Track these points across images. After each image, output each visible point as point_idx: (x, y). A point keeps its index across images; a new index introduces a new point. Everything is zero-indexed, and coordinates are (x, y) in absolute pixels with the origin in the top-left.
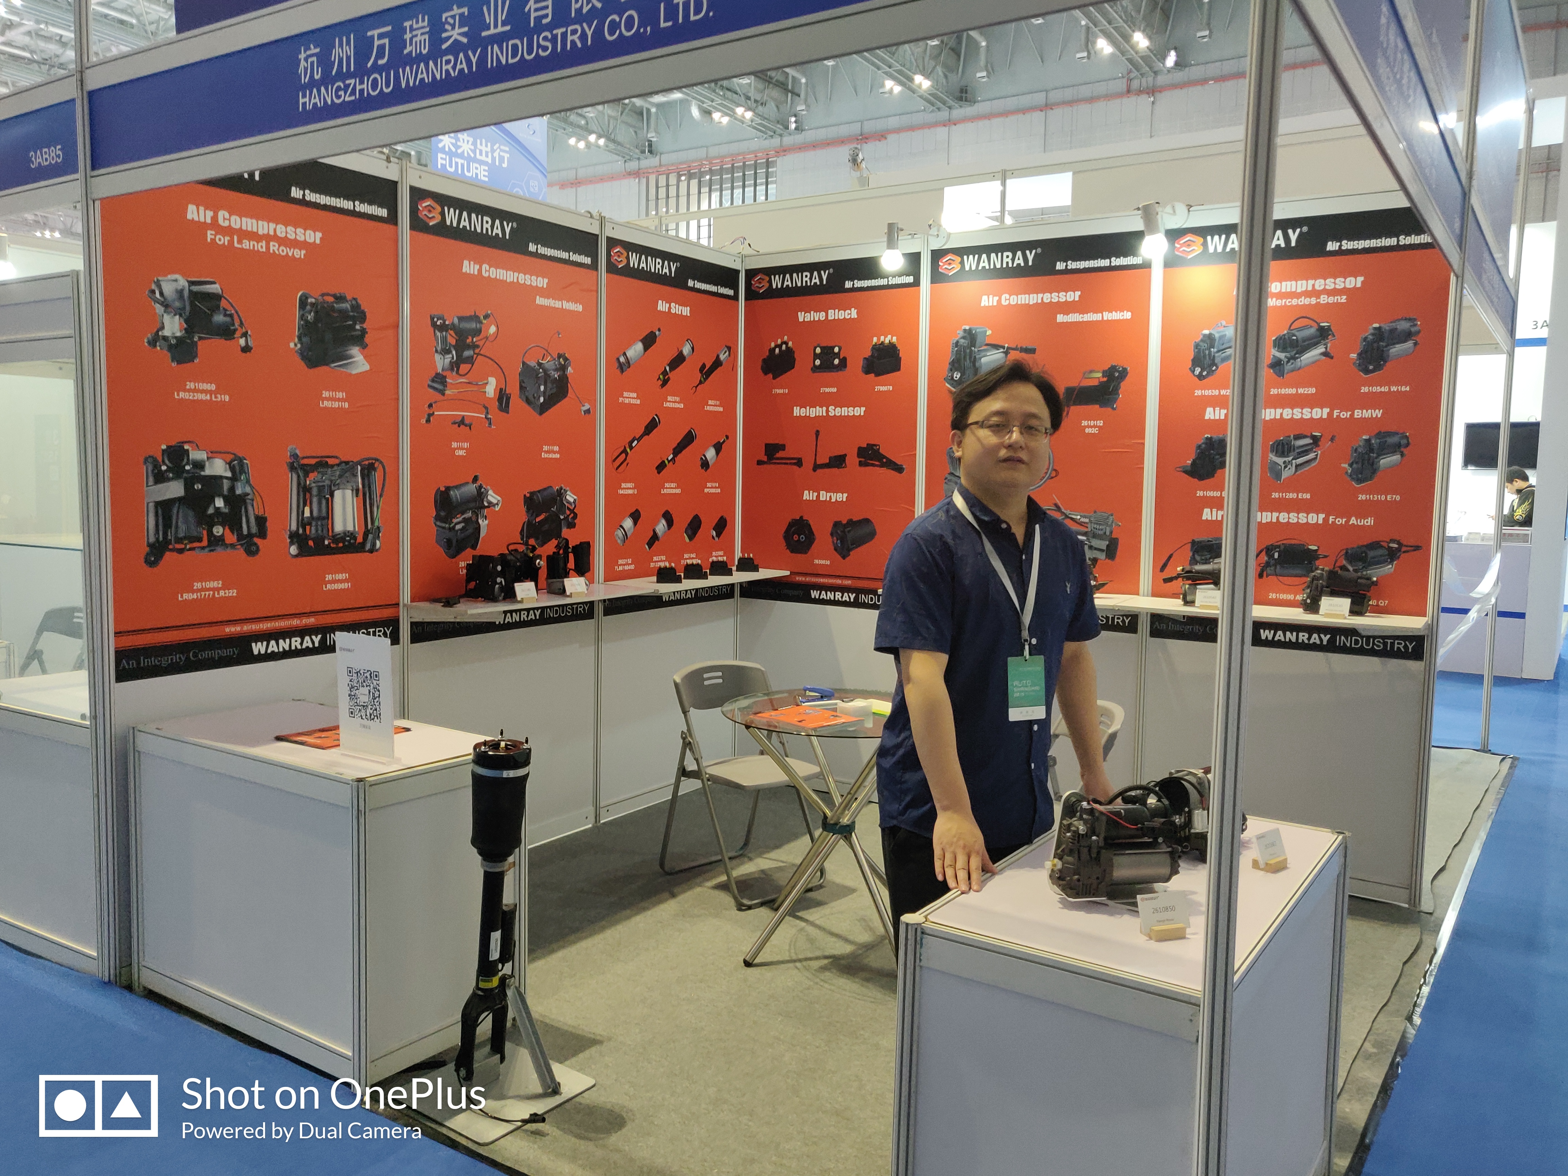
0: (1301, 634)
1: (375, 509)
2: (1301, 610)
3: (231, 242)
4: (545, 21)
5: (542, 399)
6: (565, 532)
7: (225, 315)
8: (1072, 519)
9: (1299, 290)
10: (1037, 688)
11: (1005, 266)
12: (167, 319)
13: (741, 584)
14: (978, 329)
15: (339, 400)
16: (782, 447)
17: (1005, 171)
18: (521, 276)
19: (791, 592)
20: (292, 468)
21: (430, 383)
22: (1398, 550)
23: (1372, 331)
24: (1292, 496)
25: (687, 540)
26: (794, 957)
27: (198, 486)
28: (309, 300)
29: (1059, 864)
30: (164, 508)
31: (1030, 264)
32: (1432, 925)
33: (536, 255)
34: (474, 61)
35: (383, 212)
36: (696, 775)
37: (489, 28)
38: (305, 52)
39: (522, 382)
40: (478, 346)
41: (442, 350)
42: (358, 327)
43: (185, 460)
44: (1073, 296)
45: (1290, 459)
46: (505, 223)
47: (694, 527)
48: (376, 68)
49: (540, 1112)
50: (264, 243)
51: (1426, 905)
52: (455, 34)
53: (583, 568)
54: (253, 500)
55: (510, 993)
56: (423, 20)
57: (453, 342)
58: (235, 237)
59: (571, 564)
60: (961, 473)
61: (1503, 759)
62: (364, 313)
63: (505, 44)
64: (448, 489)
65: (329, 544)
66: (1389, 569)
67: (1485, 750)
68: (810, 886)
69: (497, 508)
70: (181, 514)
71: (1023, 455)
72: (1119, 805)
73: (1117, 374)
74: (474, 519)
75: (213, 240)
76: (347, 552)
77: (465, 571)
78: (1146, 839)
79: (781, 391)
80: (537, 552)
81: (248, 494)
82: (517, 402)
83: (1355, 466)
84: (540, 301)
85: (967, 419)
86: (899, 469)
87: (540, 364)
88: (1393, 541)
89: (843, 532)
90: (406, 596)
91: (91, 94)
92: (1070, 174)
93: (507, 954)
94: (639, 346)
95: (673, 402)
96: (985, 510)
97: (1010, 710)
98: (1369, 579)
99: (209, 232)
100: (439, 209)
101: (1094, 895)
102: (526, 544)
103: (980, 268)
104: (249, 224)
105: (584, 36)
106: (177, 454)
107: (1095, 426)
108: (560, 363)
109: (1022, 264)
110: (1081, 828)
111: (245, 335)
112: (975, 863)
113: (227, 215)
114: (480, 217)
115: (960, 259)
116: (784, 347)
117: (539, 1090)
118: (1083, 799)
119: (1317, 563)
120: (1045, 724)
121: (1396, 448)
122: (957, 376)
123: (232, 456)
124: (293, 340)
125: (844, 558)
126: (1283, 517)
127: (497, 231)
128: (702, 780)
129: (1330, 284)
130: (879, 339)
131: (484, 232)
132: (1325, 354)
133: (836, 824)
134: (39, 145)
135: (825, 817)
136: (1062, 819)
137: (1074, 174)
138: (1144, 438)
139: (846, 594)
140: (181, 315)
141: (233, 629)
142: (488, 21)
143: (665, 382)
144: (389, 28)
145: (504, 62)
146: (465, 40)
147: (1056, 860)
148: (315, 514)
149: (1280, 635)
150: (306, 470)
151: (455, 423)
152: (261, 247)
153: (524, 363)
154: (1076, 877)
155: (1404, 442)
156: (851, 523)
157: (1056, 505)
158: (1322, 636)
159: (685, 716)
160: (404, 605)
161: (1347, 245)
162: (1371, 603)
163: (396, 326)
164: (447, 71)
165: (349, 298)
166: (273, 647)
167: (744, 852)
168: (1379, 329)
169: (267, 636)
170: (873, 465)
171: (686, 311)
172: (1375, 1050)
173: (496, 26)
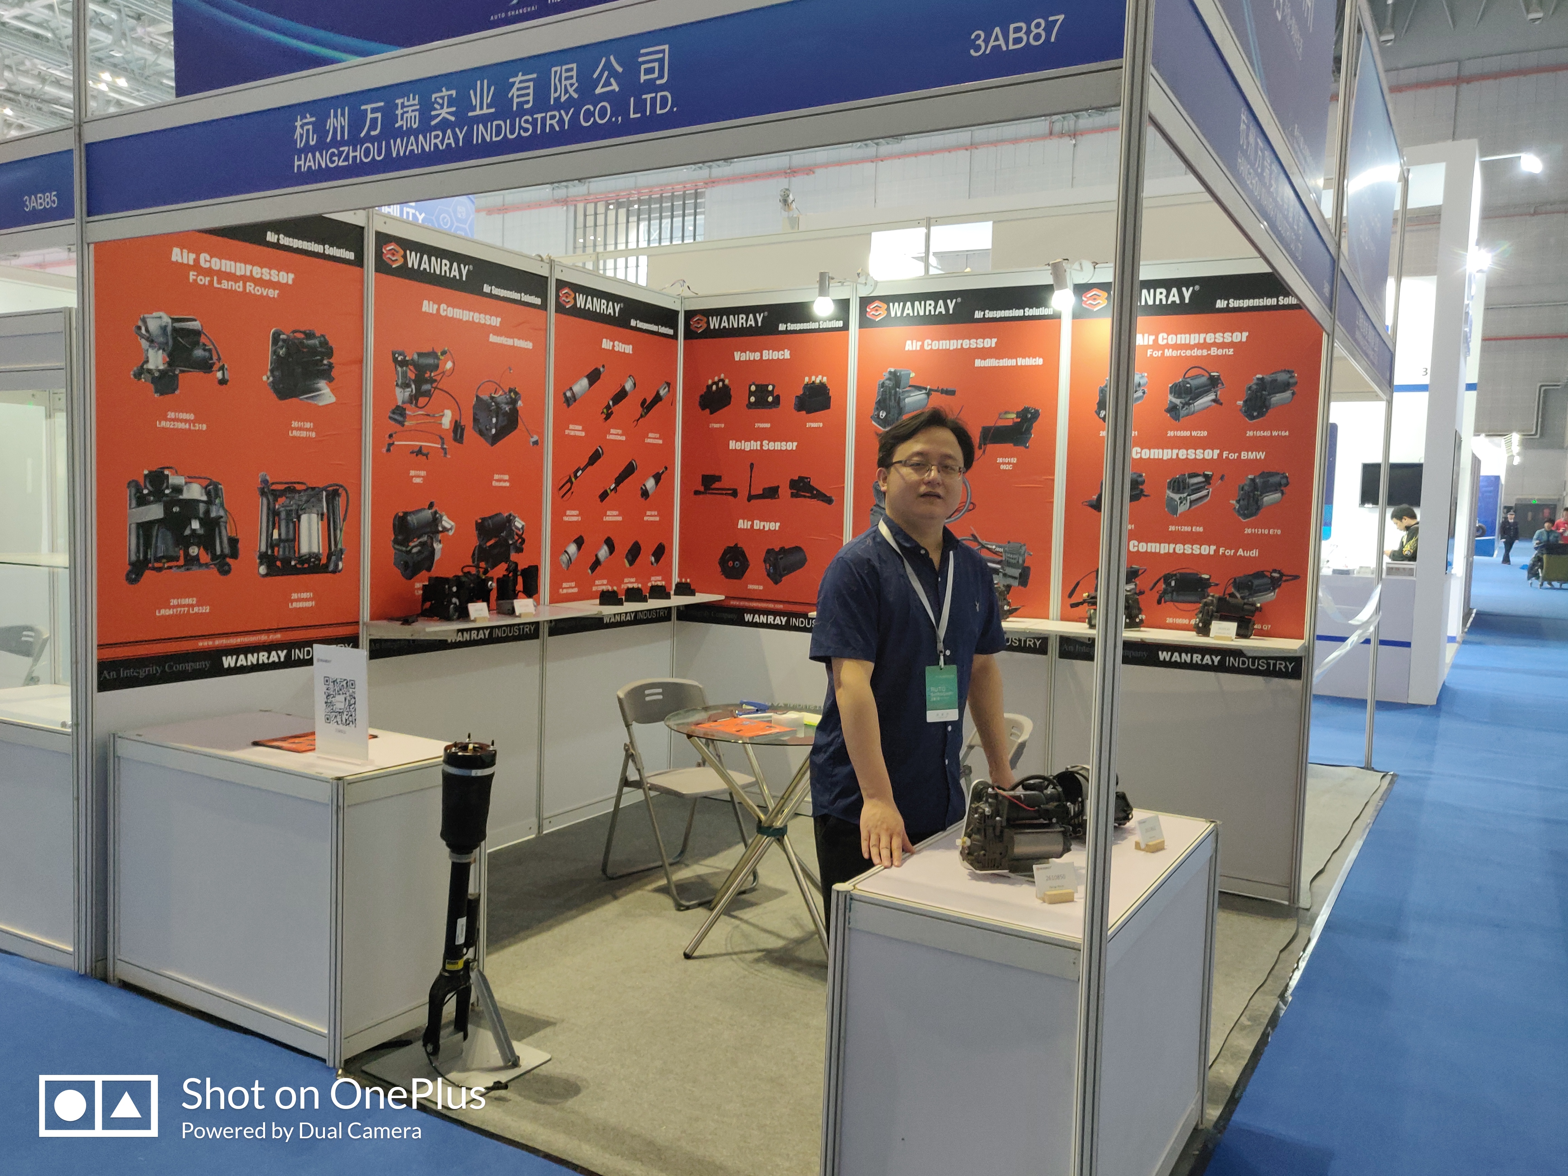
0: (1195, 656)
1: (338, 532)
2: (1194, 633)
3: (211, 282)
4: (526, 106)
5: (494, 431)
6: (514, 556)
7: (205, 350)
8: (988, 549)
9: (1192, 343)
10: (950, 693)
11: (927, 313)
12: (151, 353)
13: (678, 607)
14: (903, 371)
15: (307, 430)
16: (718, 479)
17: (930, 218)
18: (476, 315)
19: (726, 616)
20: (263, 493)
21: (392, 415)
22: (1280, 579)
23: (1255, 381)
24: (1187, 529)
25: (627, 565)
26: (730, 951)
27: (176, 509)
28: (282, 337)
29: (968, 842)
30: (145, 529)
31: (951, 312)
32: (1308, 919)
33: (490, 296)
34: (461, 137)
35: (351, 256)
36: (638, 784)
37: (474, 109)
38: (301, 120)
39: (475, 414)
40: (435, 381)
41: (402, 383)
42: (325, 362)
43: (165, 485)
44: (990, 343)
45: (1185, 495)
46: (462, 266)
47: (634, 553)
48: (369, 138)
49: (503, 1081)
50: (241, 284)
51: (1304, 901)
52: (444, 113)
53: (531, 591)
54: (226, 523)
55: (473, 975)
56: (414, 99)
57: (413, 377)
58: (215, 278)
59: (520, 587)
60: (886, 505)
61: (1383, 777)
62: (331, 348)
63: (489, 124)
64: (406, 514)
65: (295, 565)
66: (1271, 596)
67: (1368, 767)
68: (743, 889)
69: (451, 533)
70: (160, 535)
71: (940, 491)
72: (1020, 792)
73: (1029, 416)
74: (429, 541)
75: (195, 280)
76: (313, 573)
77: (421, 592)
78: (1042, 821)
79: (716, 426)
80: (489, 575)
81: (222, 517)
82: (470, 433)
83: (1241, 502)
84: (493, 338)
85: (892, 459)
86: (829, 501)
87: (492, 398)
88: (1275, 571)
89: (776, 559)
90: (365, 614)
91: (88, 146)
92: (990, 223)
93: (471, 939)
94: (585, 382)
95: (615, 435)
96: (908, 538)
97: (928, 712)
98: (1253, 605)
99: (191, 273)
100: (402, 252)
101: (998, 868)
102: (478, 567)
103: (905, 315)
104: (227, 266)
105: (561, 121)
106: (157, 478)
107: (1009, 463)
108: (511, 397)
109: (944, 312)
110: (987, 809)
111: (222, 368)
112: (896, 843)
113: (208, 257)
114: (439, 260)
115: (886, 306)
116: (721, 384)
117: (501, 1063)
118: (989, 786)
119: (1209, 590)
120: (957, 725)
121: (1277, 487)
122: (883, 414)
123: (208, 482)
124: (266, 374)
125: (776, 583)
126: (1179, 549)
127: (455, 273)
128: (644, 789)
129: (1219, 337)
130: (810, 379)
131: (443, 274)
132: (1214, 401)
133: (770, 827)
134: (35, 189)
135: (760, 821)
136: (971, 803)
137: (994, 222)
138: (1054, 474)
139: (778, 618)
140: (164, 350)
141: (206, 644)
142: (474, 103)
143: (608, 416)
144: (382, 104)
145: (488, 139)
146: (453, 119)
147: (966, 838)
148: (283, 536)
149: (1176, 657)
150: (276, 495)
151: (412, 452)
152: (238, 287)
153: (477, 397)
154: (983, 852)
155: (1284, 481)
156: (782, 550)
157: (973, 536)
158: (1214, 657)
159: (628, 729)
160: (364, 624)
161: (1234, 303)
162: (1256, 627)
163: (360, 362)
164: (436, 145)
165: (318, 334)
166: (242, 661)
167: (681, 857)
168: (1262, 379)
169: (236, 651)
170: (805, 497)
171: (628, 349)
172: (1249, 1023)
173: (481, 108)
